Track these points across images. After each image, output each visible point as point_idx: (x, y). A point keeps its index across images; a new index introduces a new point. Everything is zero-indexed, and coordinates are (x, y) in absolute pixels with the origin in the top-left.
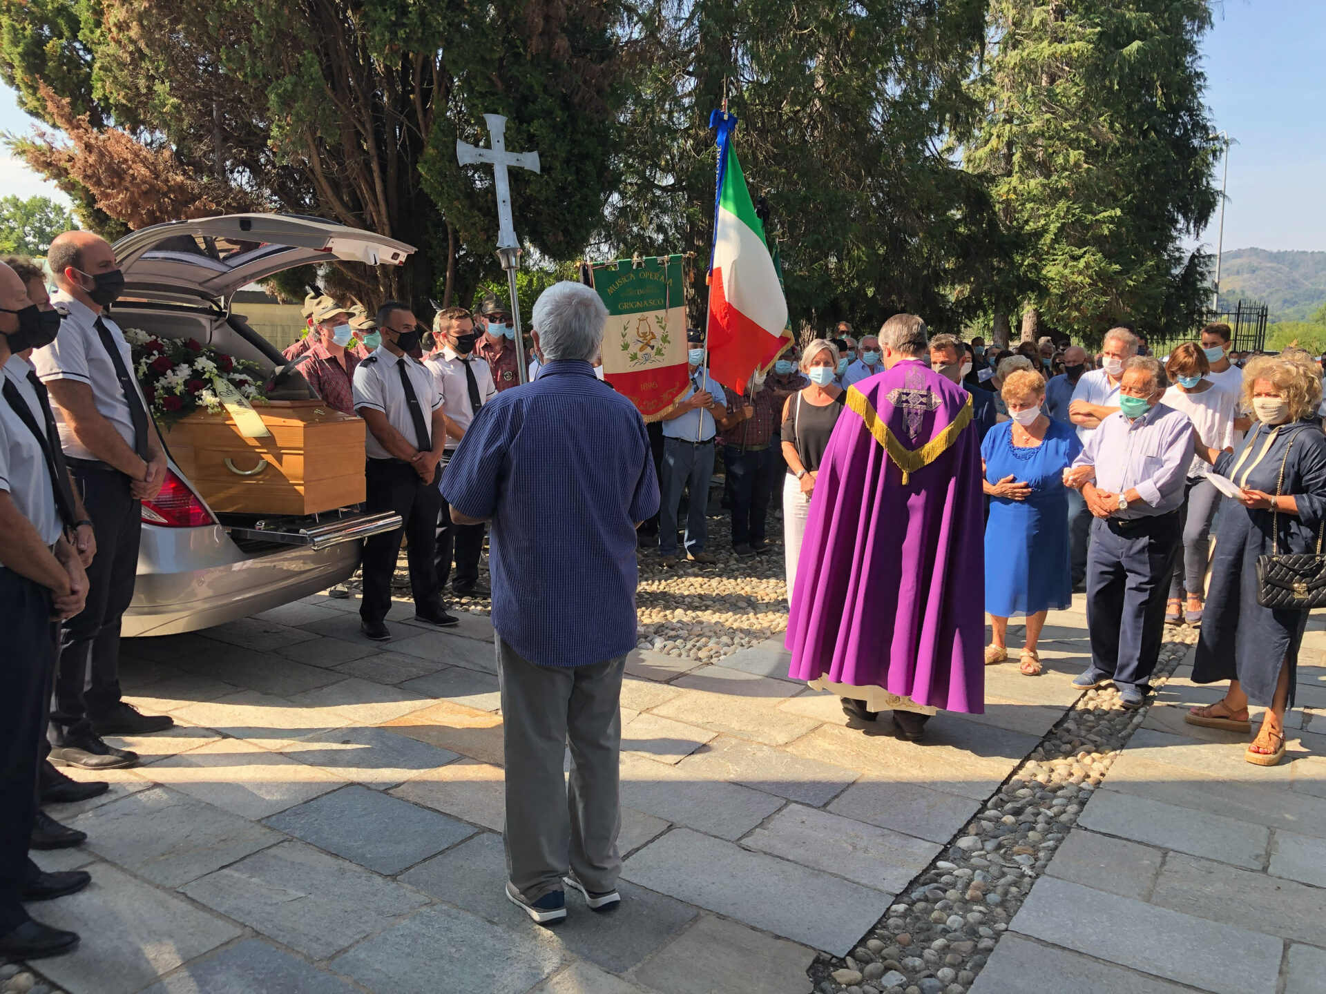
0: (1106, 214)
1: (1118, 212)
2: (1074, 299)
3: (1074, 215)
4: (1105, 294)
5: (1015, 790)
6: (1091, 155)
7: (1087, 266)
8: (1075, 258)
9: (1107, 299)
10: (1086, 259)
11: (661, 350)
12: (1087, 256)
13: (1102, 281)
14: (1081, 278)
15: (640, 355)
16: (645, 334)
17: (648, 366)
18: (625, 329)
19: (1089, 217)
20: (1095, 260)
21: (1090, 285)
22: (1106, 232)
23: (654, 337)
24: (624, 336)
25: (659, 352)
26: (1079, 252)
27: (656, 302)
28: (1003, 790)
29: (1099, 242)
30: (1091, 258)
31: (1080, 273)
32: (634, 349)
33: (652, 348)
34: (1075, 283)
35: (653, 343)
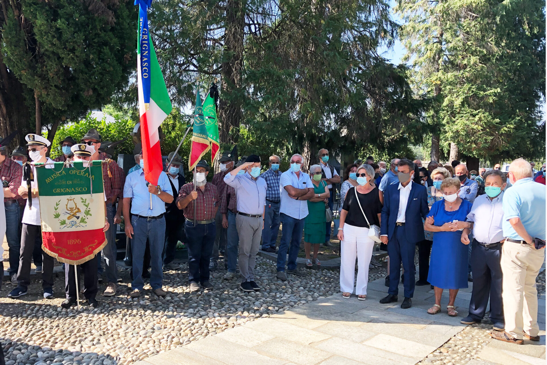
0: (491, 91)
1: (499, 90)
2: (473, 138)
3: (473, 92)
4: (492, 135)
6: (484, 59)
7: (480, 120)
8: (474, 116)
9: (491, 138)
10: (479, 116)
11: (84, 219)
12: (480, 114)
13: (490, 128)
14: (477, 126)
15: (68, 222)
16: (71, 209)
17: (74, 229)
19: (482, 93)
20: (484, 117)
21: (482, 130)
22: (491, 101)
23: (79, 211)
24: (56, 209)
25: (83, 221)
26: (475, 112)
27: (81, 189)
29: (488, 107)
31: (477, 123)
33: (78, 218)
34: (473, 129)
35: (78, 215)
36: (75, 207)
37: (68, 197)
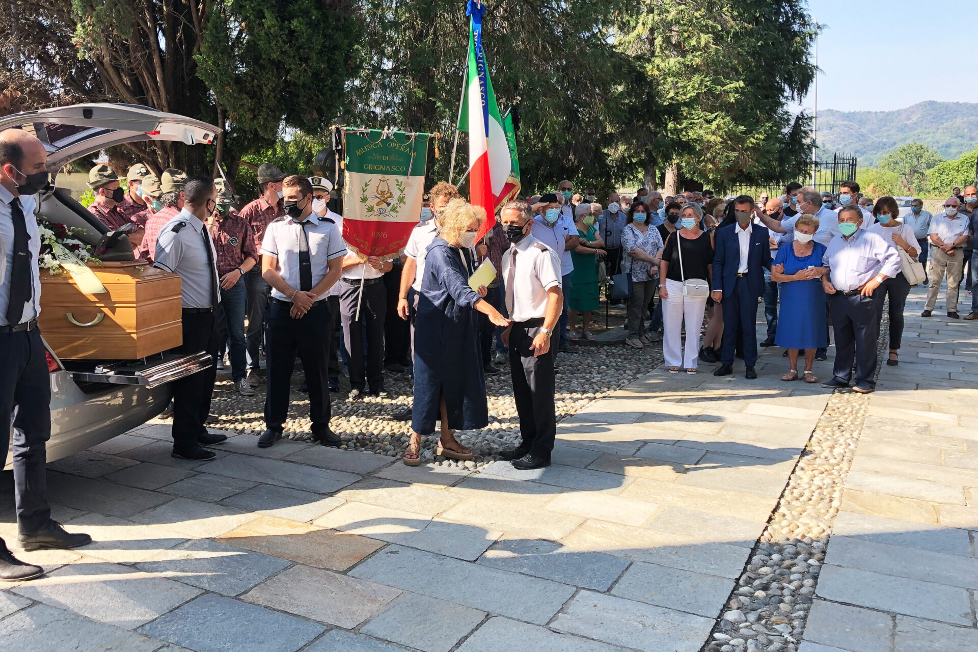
0: (732, 86)
1: (742, 84)
2: (709, 155)
3: (706, 86)
4: (734, 150)
5: (757, 569)
6: (718, 39)
7: (719, 128)
8: (709, 122)
9: (736, 154)
10: (717, 122)
12: (718, 119)
13: (731, 139)
14: (714, 137)
15: (376, 208)
16: (383, 193)
18: (366, 185)
19: (719, 87)
20: (725, 123)
21: (721, 143)
22: (732, 100)
23: (391, 196)
24: (364, 191)
25: (394, 209)
26: (711, 117)
28: (748, 569)
29: (728, 108)
30: (722, 121)
31: (713, 133)
32: (372, 202)
33: (389, 204)
34: (709, 141)
35: (389, 201)
36: (387, 190)
37: (380, 176)
